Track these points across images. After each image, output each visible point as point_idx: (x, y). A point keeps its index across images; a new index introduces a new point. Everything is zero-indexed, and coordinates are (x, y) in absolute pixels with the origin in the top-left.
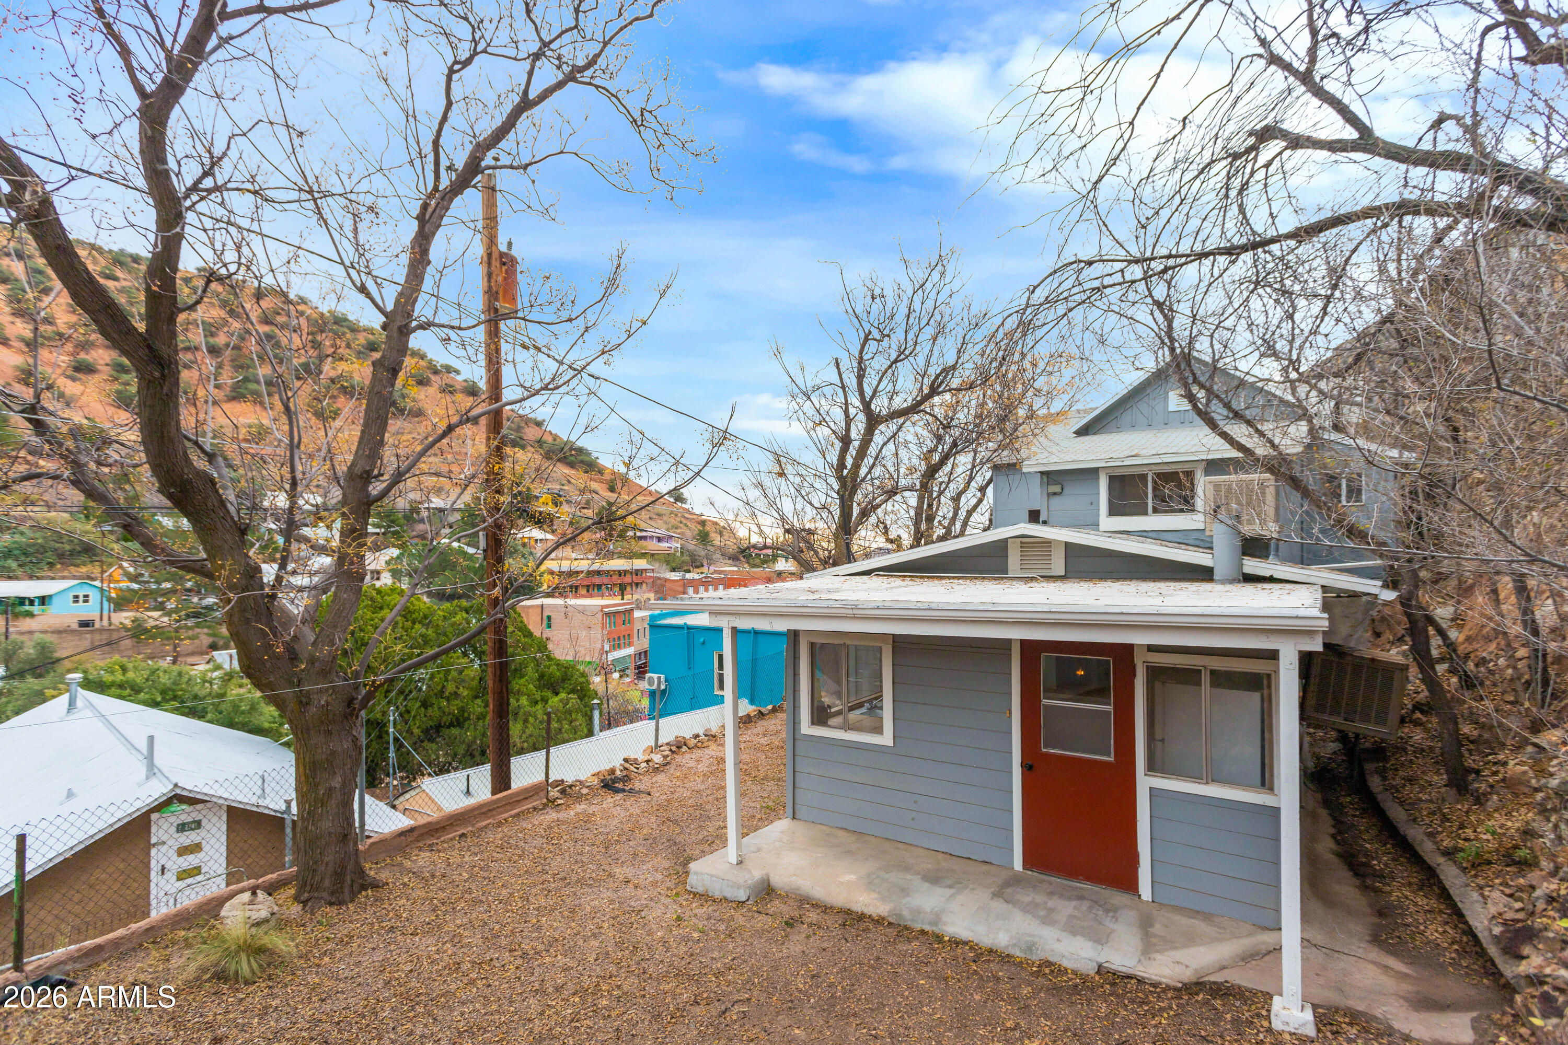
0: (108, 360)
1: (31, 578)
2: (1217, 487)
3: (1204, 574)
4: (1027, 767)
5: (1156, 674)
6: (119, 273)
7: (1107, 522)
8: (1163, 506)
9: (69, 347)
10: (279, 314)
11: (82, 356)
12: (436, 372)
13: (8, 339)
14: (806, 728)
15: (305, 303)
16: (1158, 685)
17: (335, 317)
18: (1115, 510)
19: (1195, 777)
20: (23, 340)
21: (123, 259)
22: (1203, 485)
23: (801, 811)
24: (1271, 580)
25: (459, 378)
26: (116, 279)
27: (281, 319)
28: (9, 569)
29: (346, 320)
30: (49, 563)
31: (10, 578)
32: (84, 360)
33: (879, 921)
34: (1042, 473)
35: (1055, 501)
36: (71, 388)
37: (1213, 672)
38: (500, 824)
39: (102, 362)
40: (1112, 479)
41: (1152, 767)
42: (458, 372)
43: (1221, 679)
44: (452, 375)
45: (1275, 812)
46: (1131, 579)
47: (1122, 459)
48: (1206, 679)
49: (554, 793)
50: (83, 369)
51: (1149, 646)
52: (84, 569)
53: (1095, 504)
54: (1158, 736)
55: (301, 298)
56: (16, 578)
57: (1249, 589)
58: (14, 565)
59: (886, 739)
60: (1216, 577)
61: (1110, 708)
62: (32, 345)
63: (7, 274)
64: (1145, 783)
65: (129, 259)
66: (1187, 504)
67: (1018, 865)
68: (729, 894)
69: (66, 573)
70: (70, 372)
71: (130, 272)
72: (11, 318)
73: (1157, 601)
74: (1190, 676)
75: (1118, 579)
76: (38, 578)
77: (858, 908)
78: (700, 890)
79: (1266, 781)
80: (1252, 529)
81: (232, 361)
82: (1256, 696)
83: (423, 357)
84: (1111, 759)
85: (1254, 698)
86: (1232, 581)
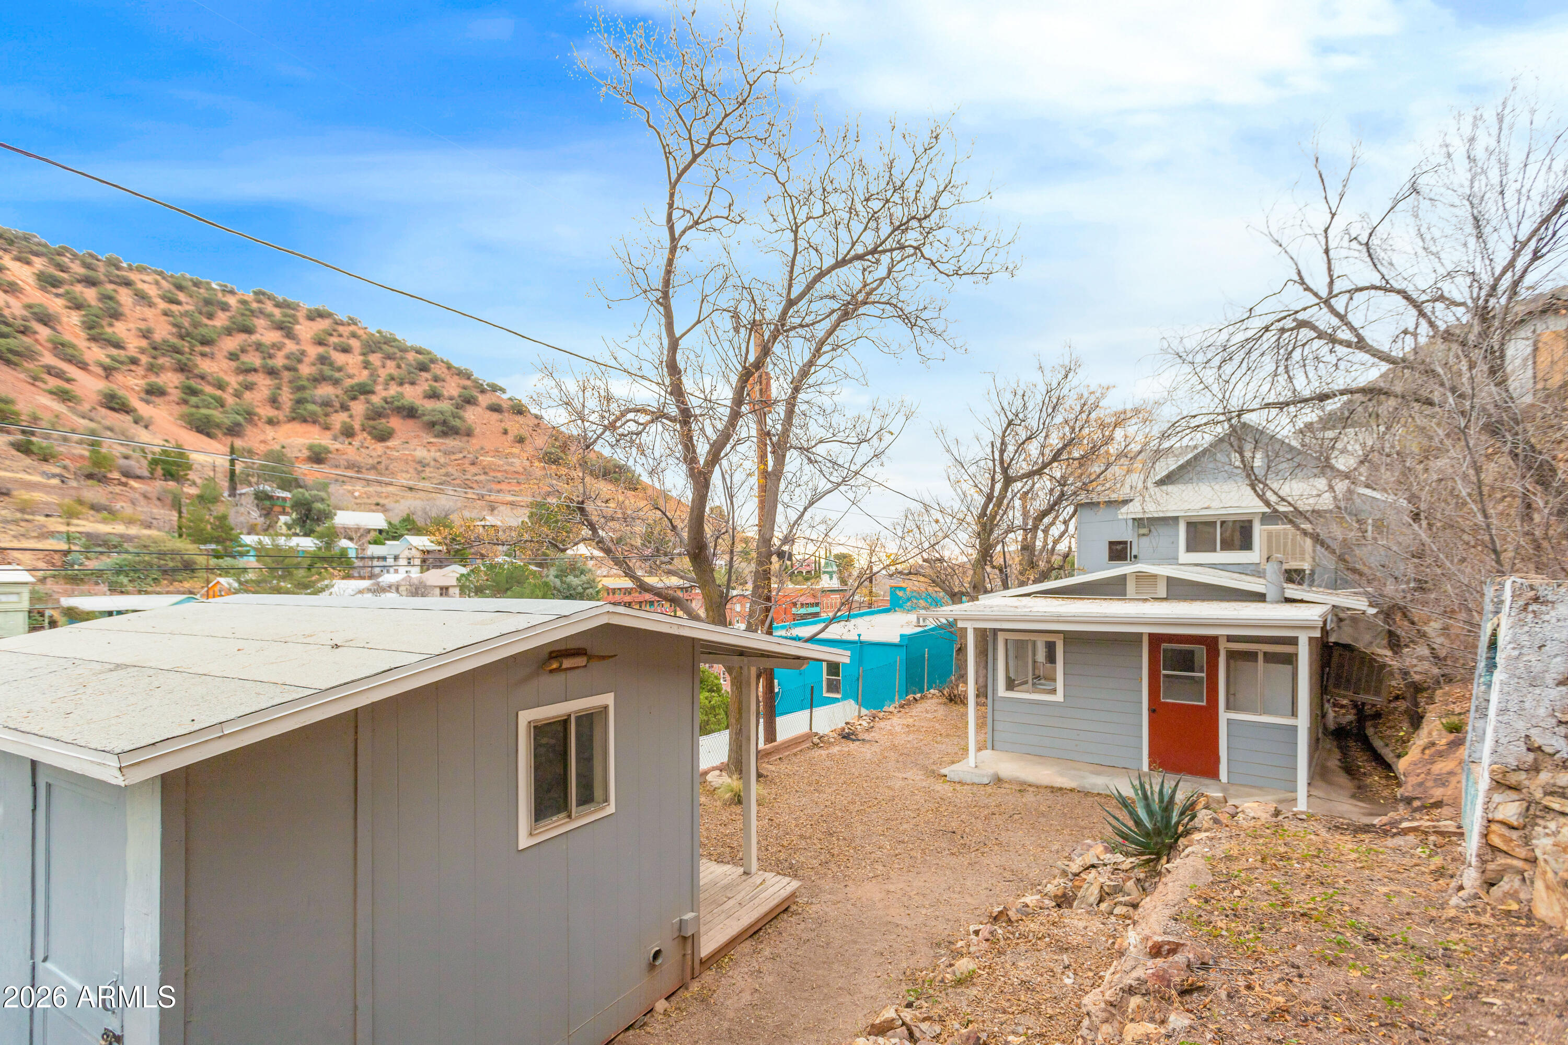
0: (177, 383)
1: (140, 592)
2: (1270, 535)
3: (1260, 597)
4: (1152, 711)
5: (1231, 655)
6: (182, 297)
7: (1184, 557)
8: (1227, 545)
9: (140, 371)
10: (331, 335)
11: (153, 379)
12: (483, 391)
13: (87, 365)
14: (1002, 692)
15: (355, 324)
16: (1232, 662)
17: (385, 337)
18: (1189, 549)
19: (1254, 711)
20: (101, 365)
21: (184, 283)
22: (1259, 532)
23: (997, 745)
24: (1302, 601)
25: (505, 396)
26: (179, 303)
27: (334, 340)
28: (122, 585)
29: (395, 340)
30: (154, 579)
31: (122, 592)
32: (156, 383)
33: (1072, 790)
34: (1134, 519)
35: (1144, 540)
36: (144, 410)
37: (1265, 654)
38: (795, 755)
39: (171, 385)
40: (1189, 524)
41: (1228, 708)
42: (503, 391)
43: (1270, 658)
44: (498, 394)
45: (1295, 728)
46: (1212, 600)
47: (1197, 510)
48: (1261, 657)
49: (816, 740)
50: (154, 392)
51: (1228, 636)
52: (187, 585)
53: (1175, 543)
54: (1232, 691)
55: (351, 319)
56: (128, 593)
57: (1288, 606)
58: (125, 580)
59: (1059, 697)
60: (1268, 599)
61: (1204, 675)
62: (108, 371)
63: (81, 300)
64: (1224, 716)
65: (190, 284)
66: (1246, 544)
67: (1145, 768)
68: (976, 780)
69: (171, 588)
70: (143, 395)
71: (191, 296)
72: (87, 344)
73: (1236, 613)
74: (1251, 656)
75: (1203, 600)
76: (146, 593)
77: (1058, 785)
78: (957, 780)
79: (1294, 714)
80: (1294, 565)
81: (290, 382)
82: (1290, 667)
83: (468, 376)
84: (1204, 704)
85: (1288, 668)
86: (1277, 602)
